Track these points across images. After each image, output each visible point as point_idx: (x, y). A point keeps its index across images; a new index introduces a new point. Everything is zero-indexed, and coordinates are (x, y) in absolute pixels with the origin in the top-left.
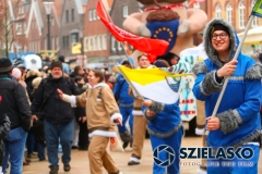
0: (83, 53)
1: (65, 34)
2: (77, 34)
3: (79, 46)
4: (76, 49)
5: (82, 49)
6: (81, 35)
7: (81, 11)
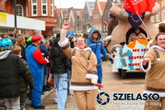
1: (84, 24)
2: (89, 24)
6: (91, 24)
7: (91, 15)
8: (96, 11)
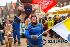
0: (10, 18)
1: (6, 14)
2: (8, 14)
3: (9, 16)
4: (8, 17)
5: (9, 17)
6: (9, 14)
7: (9, 9)
8: (11, 7)
